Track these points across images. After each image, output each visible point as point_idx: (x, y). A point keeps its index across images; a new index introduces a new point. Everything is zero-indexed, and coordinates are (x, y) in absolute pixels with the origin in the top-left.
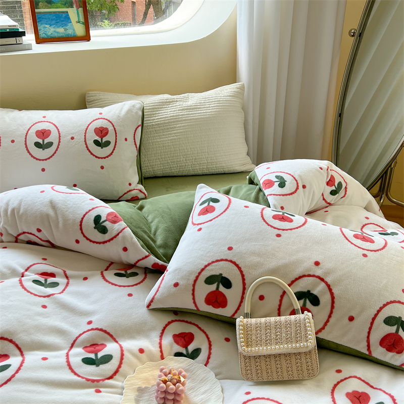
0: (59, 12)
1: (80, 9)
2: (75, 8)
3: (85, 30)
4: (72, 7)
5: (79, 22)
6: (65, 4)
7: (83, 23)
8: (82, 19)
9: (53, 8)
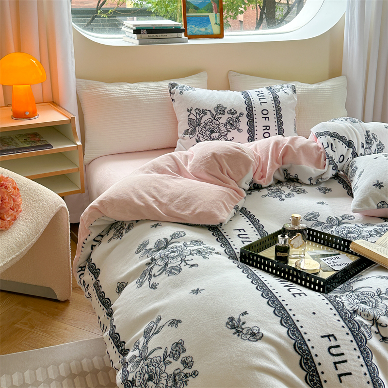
0: (203, 16)
1: (218, 14)
2: (214, 13)
3: (220, 30)
4: (212, 12)
5: (216, 24)
6: (207, 10)
7: (219, 25)
8: (219, 22)
9: (199, 13)
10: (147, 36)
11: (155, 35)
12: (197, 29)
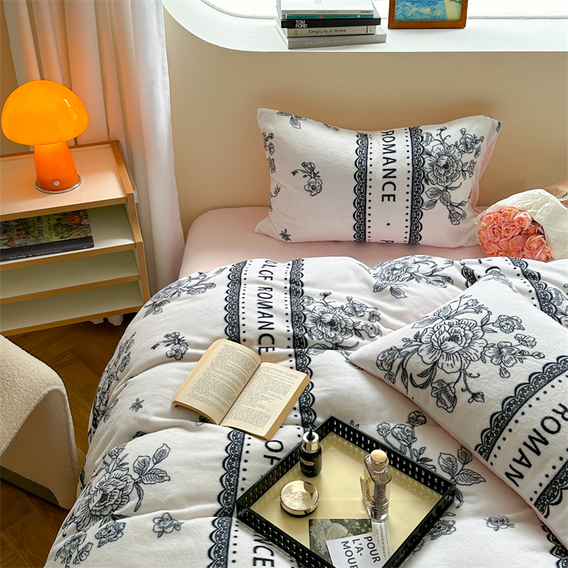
3: (460, 11)
10: (306, 31)
11: (322, 29)
12: (414, 9)
